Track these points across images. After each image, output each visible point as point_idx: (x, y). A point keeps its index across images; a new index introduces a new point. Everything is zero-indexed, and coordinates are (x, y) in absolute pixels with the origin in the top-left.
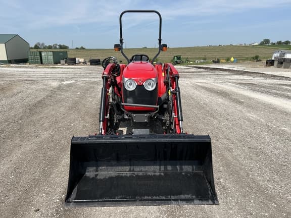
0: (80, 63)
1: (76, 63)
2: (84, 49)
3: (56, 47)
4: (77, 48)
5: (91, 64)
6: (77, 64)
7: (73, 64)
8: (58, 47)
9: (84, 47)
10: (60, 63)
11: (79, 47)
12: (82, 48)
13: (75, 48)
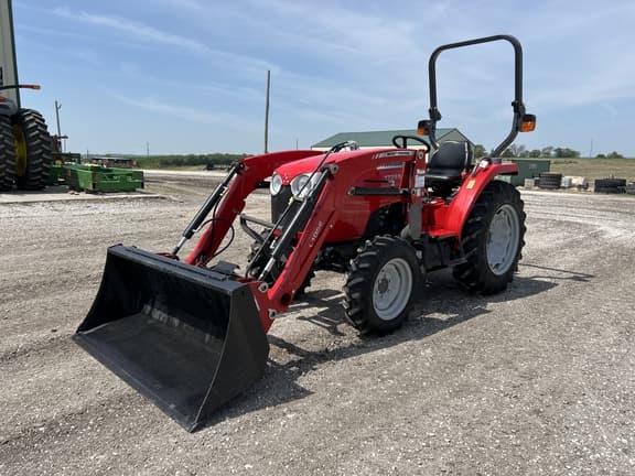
0: (571, 186)
1: (559, 187)
2: (620, 157)
3: (548, 154)
4: (601, 156)
5: (597, 190)
6: (564, 188)
7: (551, 189)
8: (553, 153)
9: (619, 153)
10: (523, 185)
11: (606, 155)
12: (615, 156)
13: (594, 156)
